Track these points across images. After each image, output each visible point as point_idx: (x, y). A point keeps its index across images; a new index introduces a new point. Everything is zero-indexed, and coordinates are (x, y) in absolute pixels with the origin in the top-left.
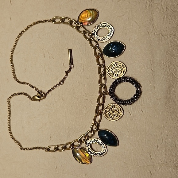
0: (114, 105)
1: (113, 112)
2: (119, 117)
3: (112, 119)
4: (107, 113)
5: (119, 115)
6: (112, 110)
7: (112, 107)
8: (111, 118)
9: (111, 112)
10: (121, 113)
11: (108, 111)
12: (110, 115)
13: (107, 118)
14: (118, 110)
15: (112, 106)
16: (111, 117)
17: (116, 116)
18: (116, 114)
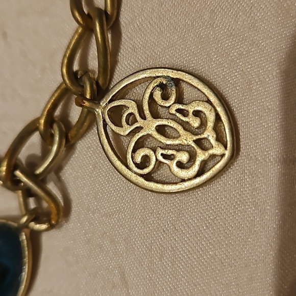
0: (177, 82)
1: (161, 129)
2: (200, 173)
3: (148, 177)
4: (119, 125)
5: (201, 156)
6: (156, 116)
7: (158, 95)
8: (141, 166)
9: (150, 126)
10: (217, 150)
11: (131, 119)
12: (139, 145)
13: (118, 163)
14: (195, 123)
15: (162, 86)
16: (146, 159)
17: (180, 165)
18: (179, 148)
